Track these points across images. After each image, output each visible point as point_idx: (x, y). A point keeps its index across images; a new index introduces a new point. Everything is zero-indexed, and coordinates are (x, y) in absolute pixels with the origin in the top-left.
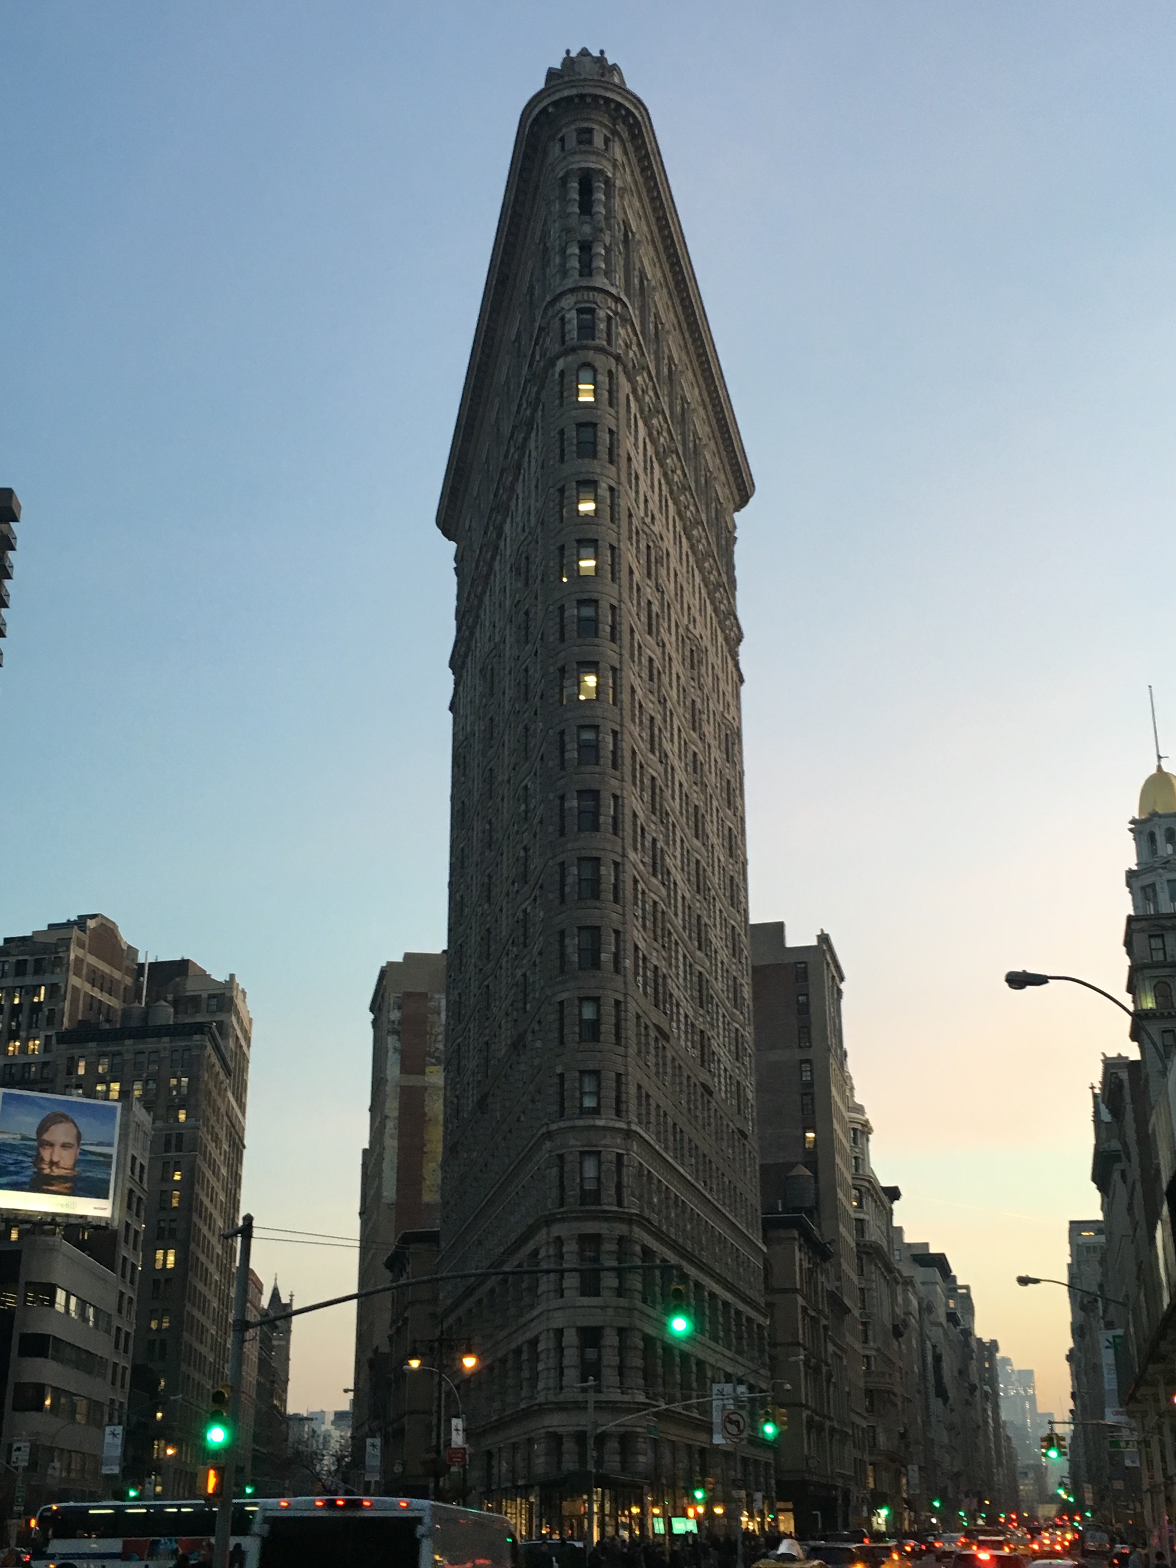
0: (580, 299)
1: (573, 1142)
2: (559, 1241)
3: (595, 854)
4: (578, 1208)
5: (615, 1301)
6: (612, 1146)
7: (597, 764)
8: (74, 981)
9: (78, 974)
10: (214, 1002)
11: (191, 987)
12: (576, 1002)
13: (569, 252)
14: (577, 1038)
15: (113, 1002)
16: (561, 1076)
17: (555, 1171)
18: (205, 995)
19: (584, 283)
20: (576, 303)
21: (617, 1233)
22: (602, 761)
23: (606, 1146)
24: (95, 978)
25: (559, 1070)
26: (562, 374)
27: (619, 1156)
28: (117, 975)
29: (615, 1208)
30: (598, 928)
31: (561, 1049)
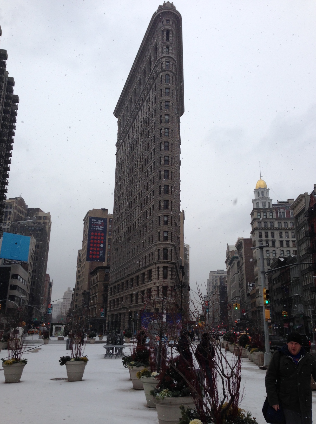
0: (167, 59)
1: (162, 247)
2: (158, 268)
3: (167, 184)
4: (163, 261)
5: (170, 281)
6: (170, 248)
7: (168, 164)
8: (15, 211)
9: (16, 210)
10: (45, 217)
11: (40, 214)
12: (163, 216)
13: (164, 48)
14: (163, 224)
15: (23, 216)
16: (159, 232)
17: (157, 253)
18: (43, 216)
19: (167, 55)
20: (165, 60)
21: (171, 266)
22: (169, 164)
23: (169, 248)
24: (19, 211)
25: (159, 231)
26: (162, 76)
27: (172, 250)
28: (24, 210)
29: (171, 261)
30: (168, 200)
31: (159, 226)
